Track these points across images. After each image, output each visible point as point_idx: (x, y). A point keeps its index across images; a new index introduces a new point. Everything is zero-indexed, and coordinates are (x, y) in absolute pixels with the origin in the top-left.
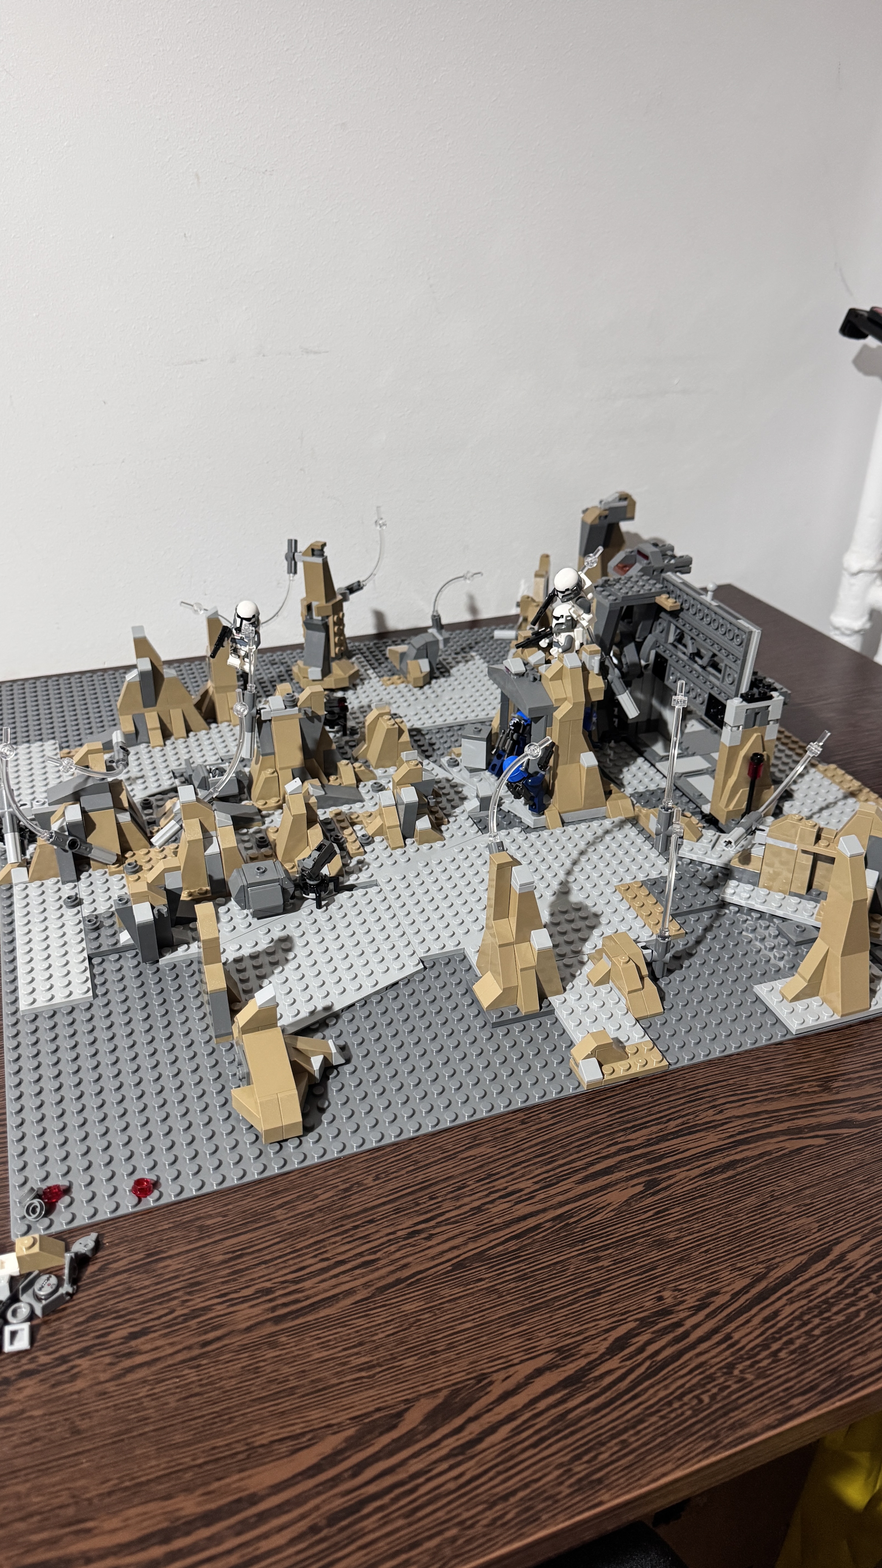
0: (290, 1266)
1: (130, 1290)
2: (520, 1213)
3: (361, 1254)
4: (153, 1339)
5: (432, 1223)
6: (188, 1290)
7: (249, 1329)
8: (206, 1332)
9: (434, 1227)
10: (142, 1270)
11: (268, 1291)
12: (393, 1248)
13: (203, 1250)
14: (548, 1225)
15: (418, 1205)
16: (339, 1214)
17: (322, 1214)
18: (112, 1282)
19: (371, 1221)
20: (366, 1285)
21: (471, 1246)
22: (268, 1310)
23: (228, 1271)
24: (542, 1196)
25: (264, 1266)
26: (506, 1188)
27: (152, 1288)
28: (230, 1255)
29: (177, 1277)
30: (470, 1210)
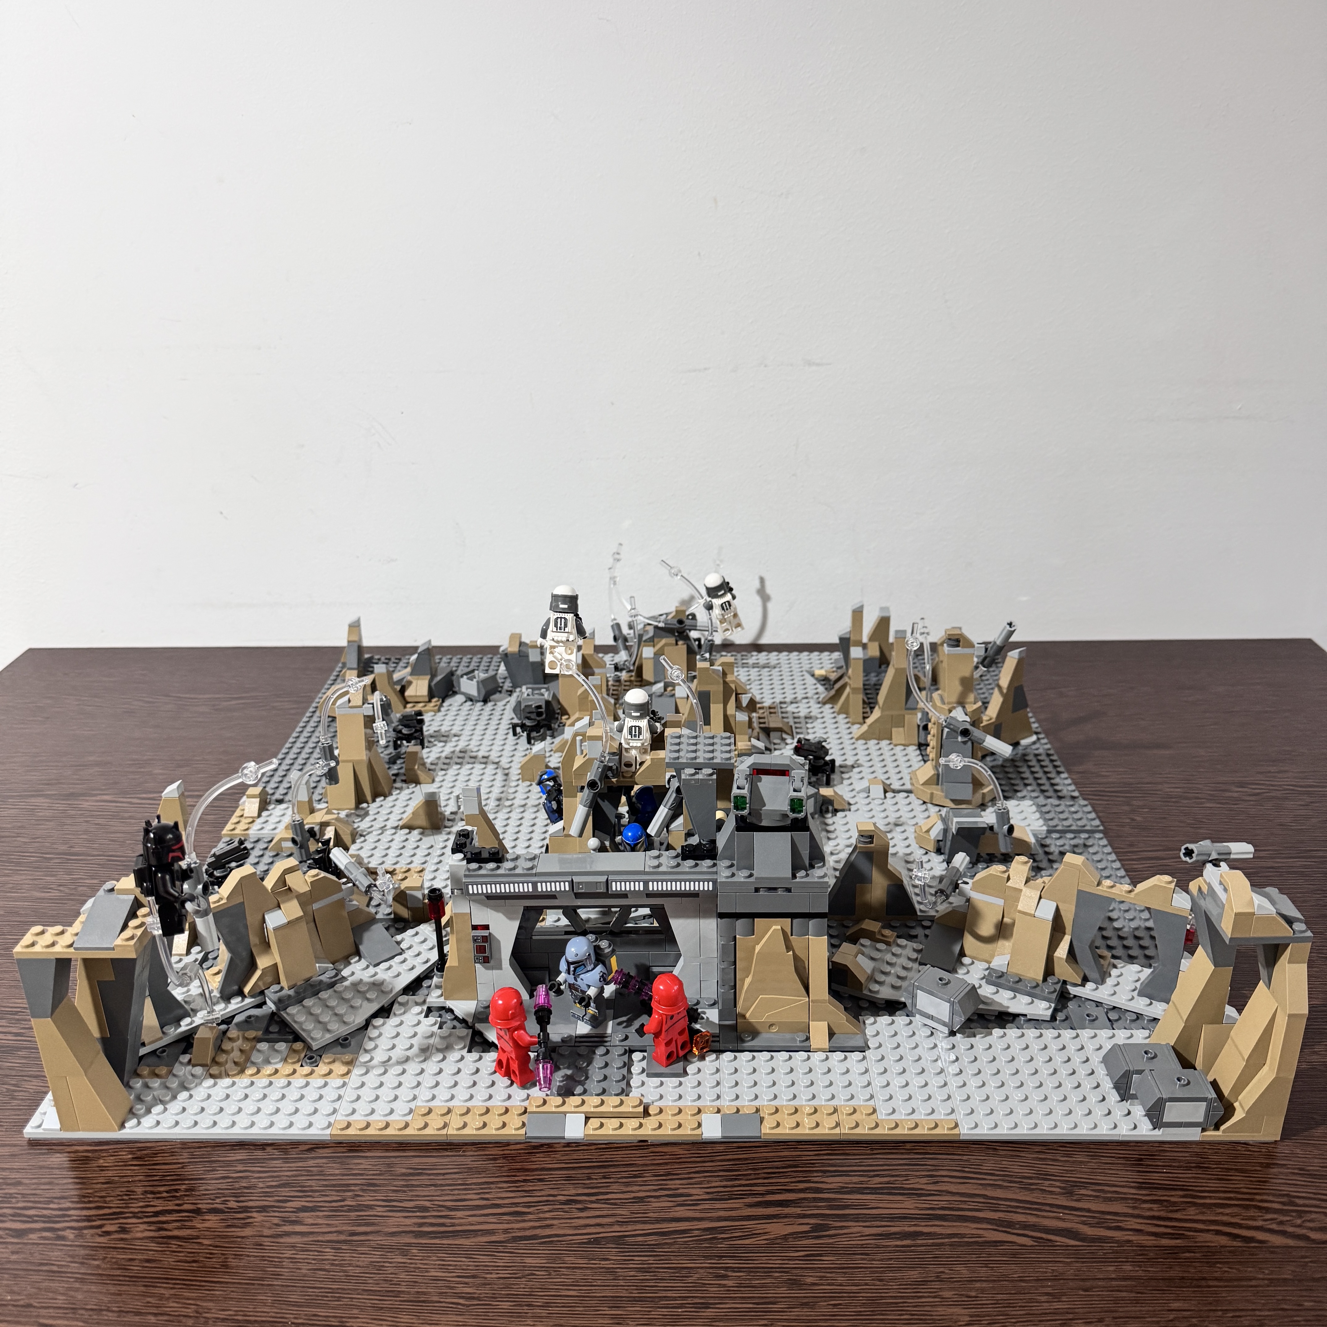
0: (453, 1195)
2: (678, 1215)
3: (516, 1204)
4: (318, 1217)
5: (593, 1198)
6: (364, 1188)
7: (393, 1234)
8: (360, 1225)
9: (592, 1202)
10: (339, 1160)
11: (425, 1209)
12: (546, 1208)
14: (696, 1233)
15: (589, 1178)
16: (518, 1166)
19: (540, 1180)
20: (506, 1231)
21: (617, 1228)
22: (415, 1224)
23: (403, 1183)
24: (707, 1206)
25: (433, 1188)
26: (678, 1189)
27: (338, 1177)
28: (412, 1171)
29: (362, 1175)
30: (634, 1198)
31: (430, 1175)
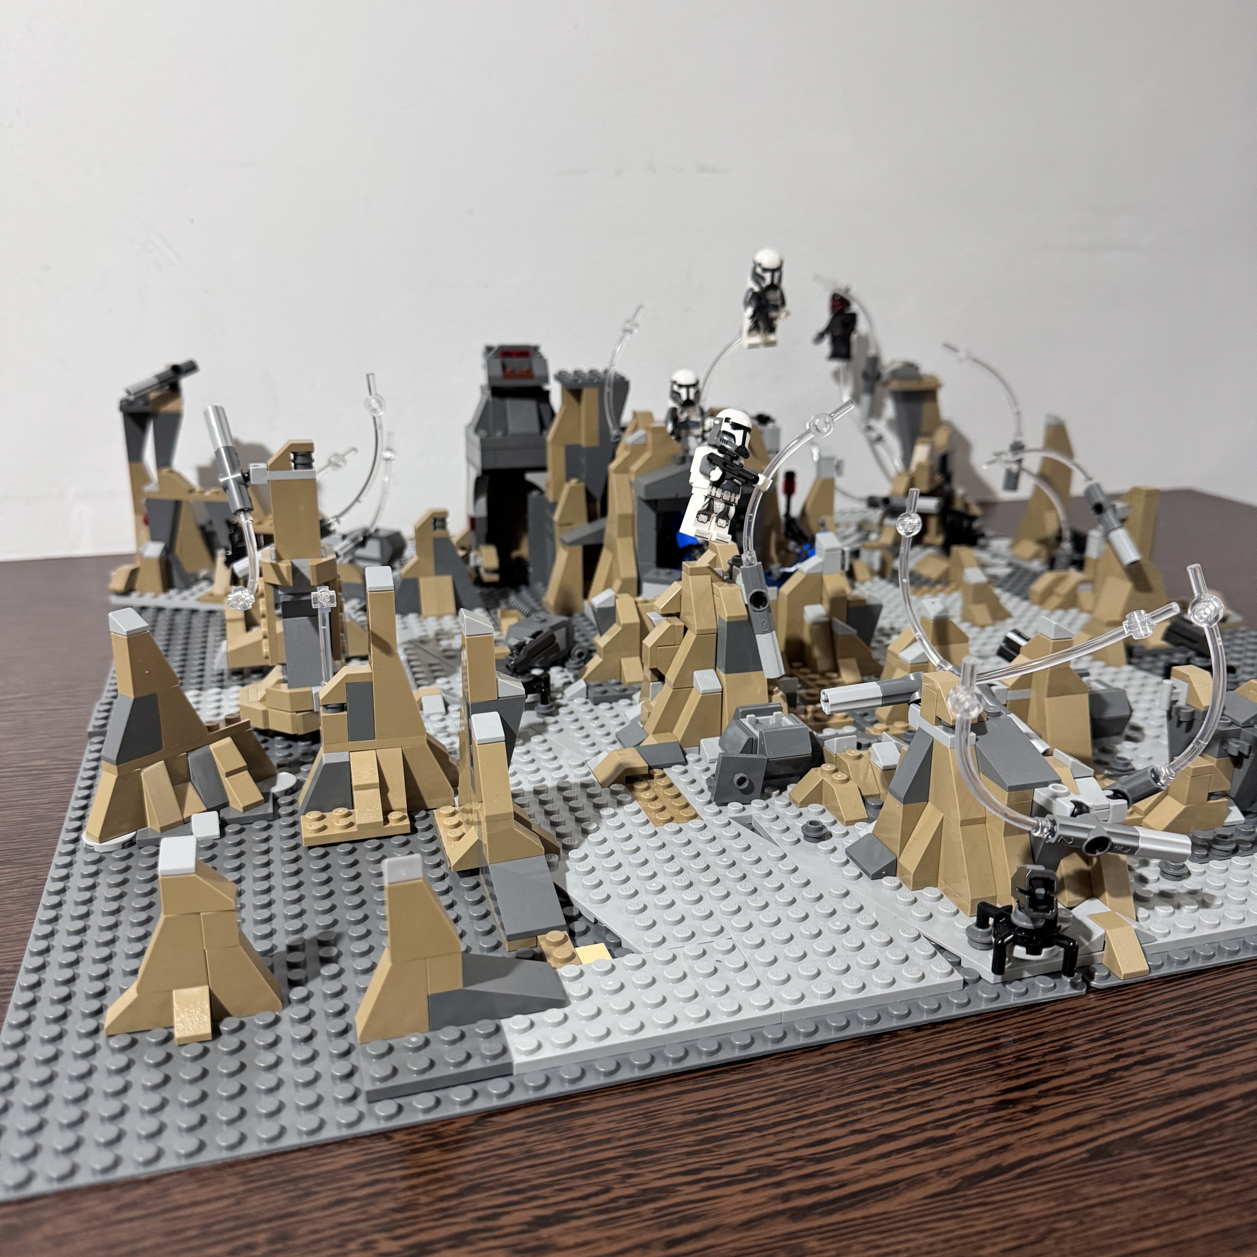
0: (801, 1137)
1: (530, 1155)
3: (921, 1127)
4: (579, 1229)
5: (1034, 1091)
6: (633, 1160)
7: (747, 1225)
8: (671, 1225)
9: (1038, 1097)
10: (548, 1127)
11: (771, 1171)
12: (974, 1122)
13: (648, 1105)
14: (1238, 1104)
15: (999, 1066)
16: (868, 1071)
17: (838, 1070)
18: (497, 1141)
19: (926, 1084)
20: (942, 1172)
21: (1111, 1126)
22: (774, 1198)
23: (693, 1138)
24: (1211, 1065)
25: (755, 1134)
26: (1142, 1052)
27: (567, 1155)
28: (695, 1116)
29: (609, 1141)
30: (1093, 1077)
31: (732, 1115)
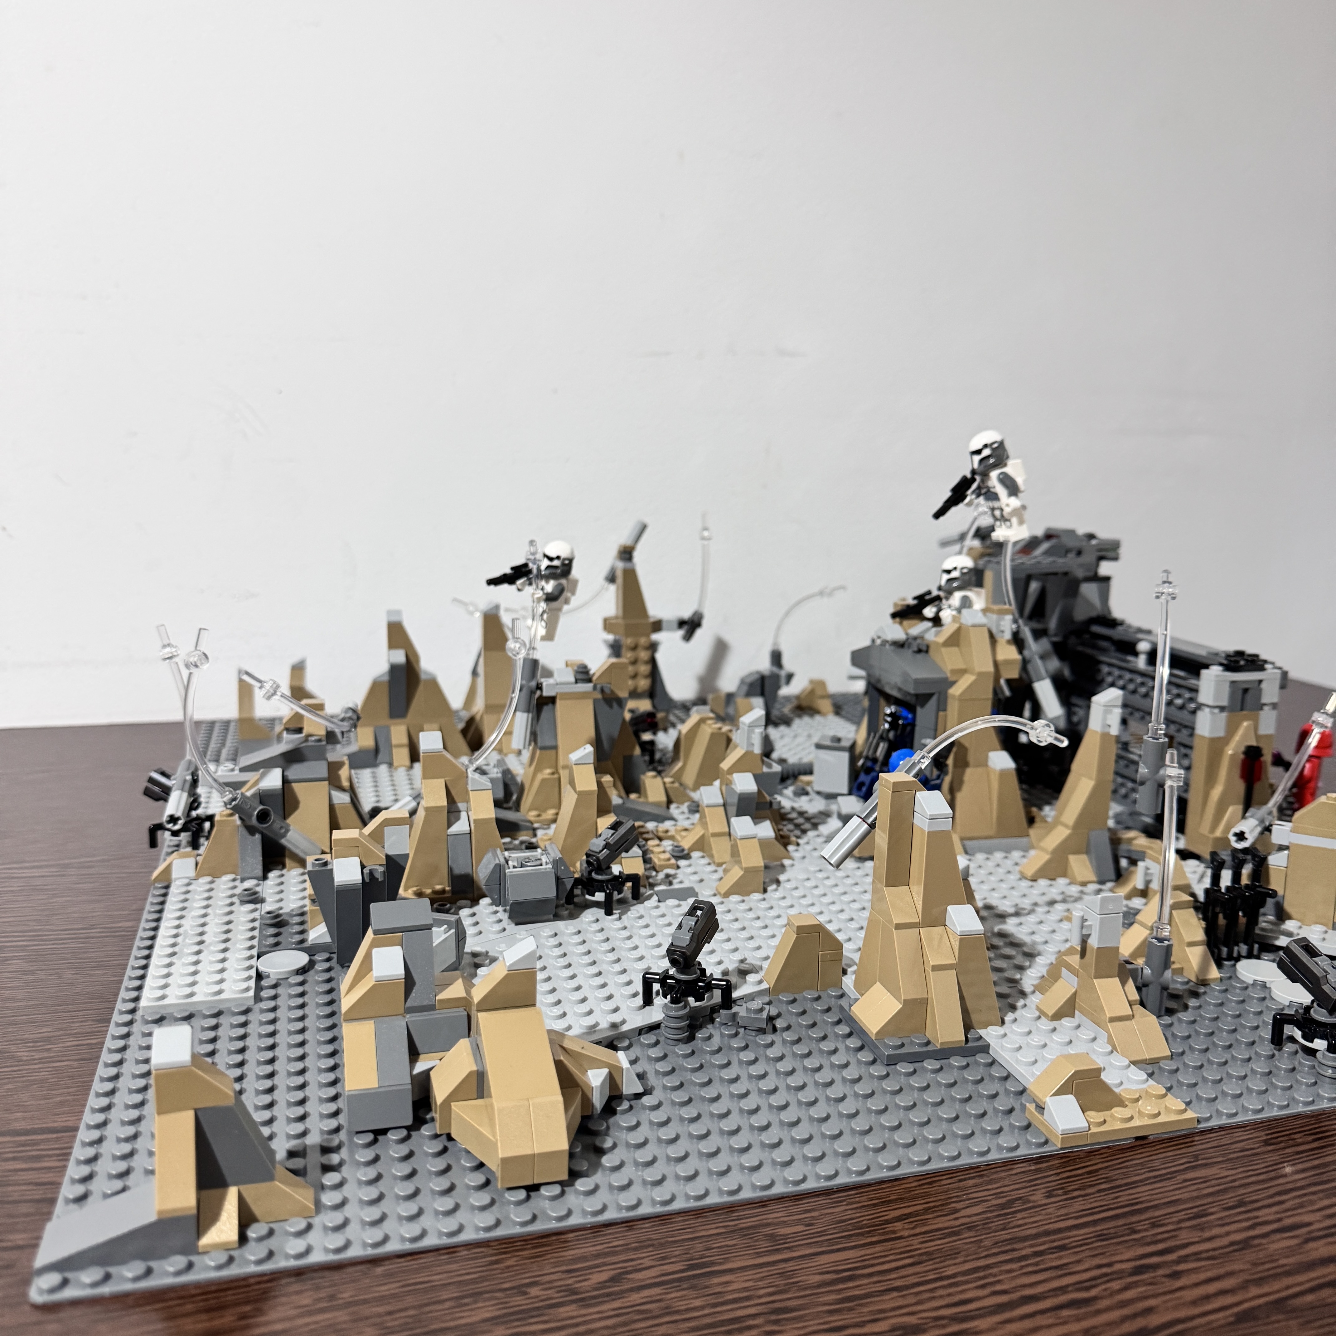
0: (941, 1297)
1: (668, 1311)
3: (1063, 1290)
5: (1173, 1257)
6: (773, 1317)
9: (1177, 1262)
12: (1115, 1285)
13: (783, 1265)
15: (1136, 1232)
16: (1003, 1235)
17: (972, 1233)
18: (635, 1297)
19: (1063, 1248)
21: (1254, 1291)
23: (833, 1297)
25: (895, 1294)
26: (1279, 1220)
27: (706, 1311)
29: (748, 1298)
30: (1232, 1244)
31: (870, 1275)
